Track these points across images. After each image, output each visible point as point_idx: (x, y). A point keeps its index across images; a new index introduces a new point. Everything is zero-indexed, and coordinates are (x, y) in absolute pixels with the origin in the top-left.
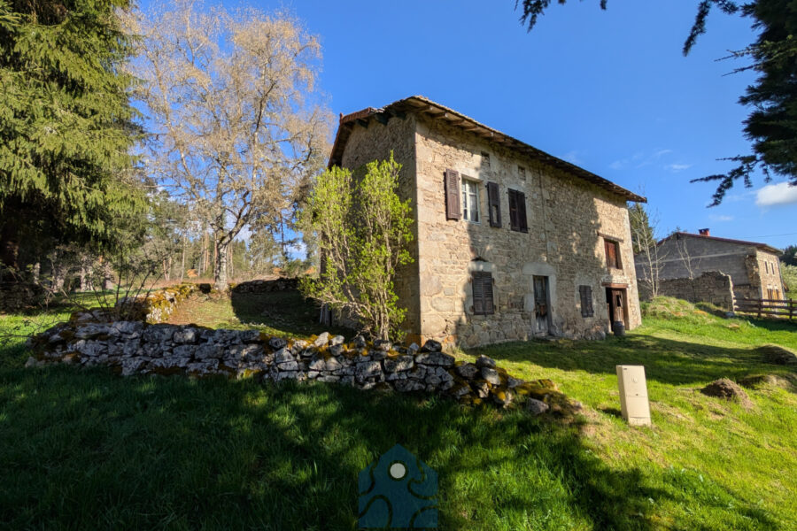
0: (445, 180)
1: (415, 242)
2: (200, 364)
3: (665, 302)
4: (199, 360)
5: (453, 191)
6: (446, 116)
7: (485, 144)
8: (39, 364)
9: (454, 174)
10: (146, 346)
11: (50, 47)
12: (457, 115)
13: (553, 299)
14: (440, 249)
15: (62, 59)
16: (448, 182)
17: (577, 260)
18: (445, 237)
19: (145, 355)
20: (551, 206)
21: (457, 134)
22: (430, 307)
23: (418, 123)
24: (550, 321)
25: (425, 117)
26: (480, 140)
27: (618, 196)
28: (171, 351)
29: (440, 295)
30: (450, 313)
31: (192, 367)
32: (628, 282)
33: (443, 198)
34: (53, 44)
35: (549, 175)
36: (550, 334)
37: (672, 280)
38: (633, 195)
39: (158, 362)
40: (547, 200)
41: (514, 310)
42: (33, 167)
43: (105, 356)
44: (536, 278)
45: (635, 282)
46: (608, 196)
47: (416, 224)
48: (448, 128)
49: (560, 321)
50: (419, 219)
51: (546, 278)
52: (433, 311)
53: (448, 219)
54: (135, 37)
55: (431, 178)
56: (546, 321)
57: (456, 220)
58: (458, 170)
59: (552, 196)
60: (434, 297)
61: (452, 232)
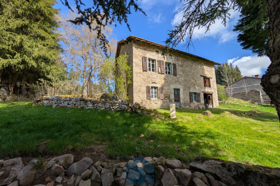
0: (142, 60)
1: (132, 78)
2: (70, 105)
3: (233, 100)
4: (70, 104)
5: (145, 63)
6: (141, 41)
7: (157, 48)
8: (35, 105)
9: (145, 58)
10: (58, 101)
11: (36, 28)
12: (145, 40)
13: (182, 96)
14: (140, 80)
15: (39, 31)
16: (143, 60)
17: (192, 84)
18: (142, 76)
19: (58, 103)
20: (182, 67)
21: (147, 46)
22: (136, 96)
23: (134, 43)
24: (180, 103)
25: (136, 41)
26: (155, 47)
27: (210, 63)
28: (63, 102)
29: (140, 93)
30: (143, 98)
31: (68, 106)
32: (213, 92)
33: (142, 65)
34: (37, 27)
35: (181, 57)
36: (180, 107)
37: (240, 93)
38: (215, 63)
39: (61, 105)
40: (180, 65)
41: (166, 98)
42: (32, 60)
43: (49, 104)
44: (174, 89)
45: (216, 92)
46: (206, 63)
47: (132, 72)
48: (144, 44)
49: (184, 103)
50: (133, 71)
51: (179, 89)
52: (138, 97)
53: (143, 71)
54: (59, 22)
55: (138, 59)
56: (179, 103)
57: (146, 71)
58: (147, 56)
59: (182, 64)
60: (138, 93)
61: (145, 75)
